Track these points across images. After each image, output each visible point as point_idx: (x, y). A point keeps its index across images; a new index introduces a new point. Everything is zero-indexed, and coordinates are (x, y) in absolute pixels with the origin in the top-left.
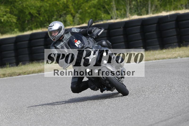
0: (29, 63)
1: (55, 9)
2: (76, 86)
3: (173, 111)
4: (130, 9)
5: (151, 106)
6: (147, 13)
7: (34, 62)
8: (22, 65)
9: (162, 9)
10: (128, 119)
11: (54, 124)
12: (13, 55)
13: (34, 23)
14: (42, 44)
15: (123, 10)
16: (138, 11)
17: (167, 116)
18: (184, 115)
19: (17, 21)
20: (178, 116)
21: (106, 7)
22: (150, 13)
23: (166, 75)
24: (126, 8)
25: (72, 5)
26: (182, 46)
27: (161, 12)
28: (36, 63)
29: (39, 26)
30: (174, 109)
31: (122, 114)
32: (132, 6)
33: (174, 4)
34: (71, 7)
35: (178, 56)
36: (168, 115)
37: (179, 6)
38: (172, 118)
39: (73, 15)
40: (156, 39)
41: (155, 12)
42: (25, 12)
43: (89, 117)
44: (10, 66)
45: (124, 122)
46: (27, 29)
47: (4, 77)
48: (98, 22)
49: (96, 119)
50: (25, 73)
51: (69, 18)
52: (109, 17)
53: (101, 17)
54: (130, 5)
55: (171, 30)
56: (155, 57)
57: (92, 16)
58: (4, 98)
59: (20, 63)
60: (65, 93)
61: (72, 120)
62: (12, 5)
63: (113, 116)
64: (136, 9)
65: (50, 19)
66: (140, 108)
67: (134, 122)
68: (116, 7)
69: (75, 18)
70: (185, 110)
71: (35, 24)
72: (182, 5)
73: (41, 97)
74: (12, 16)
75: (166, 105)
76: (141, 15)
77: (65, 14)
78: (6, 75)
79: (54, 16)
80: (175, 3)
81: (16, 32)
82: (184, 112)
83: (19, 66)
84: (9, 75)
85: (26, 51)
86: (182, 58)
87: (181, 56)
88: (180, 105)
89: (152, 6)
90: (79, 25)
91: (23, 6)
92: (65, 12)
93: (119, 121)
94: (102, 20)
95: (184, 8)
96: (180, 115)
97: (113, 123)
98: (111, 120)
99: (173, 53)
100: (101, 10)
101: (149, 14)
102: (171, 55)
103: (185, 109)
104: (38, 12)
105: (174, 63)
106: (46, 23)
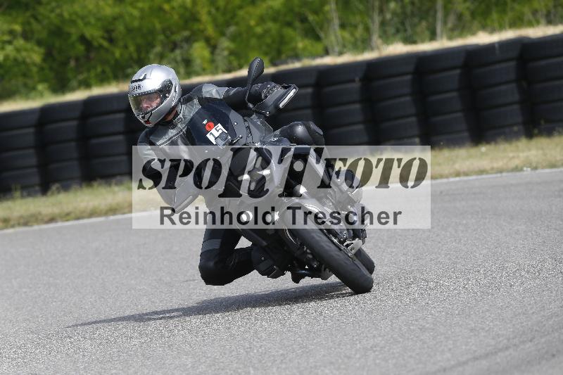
0: (81, 186)
1: (158, 26)
2: (216, 263)
3: (510, 328)
4: (383, 24)
5: (443, 313)
6: (433, 36)
7: (95, 184)
8: (59, 192)
9: (476, 23)
10: (374, 352)
11: (154, 366)
12: (33, 161)
13: (95, 67)
14: (120, 128)
15: (361, 28)
16: (406, 30)
17: (493, 342)
18: (543, 340)
19: (44, 60)
20: (523, 342)
21: (311, 18)
22: (442, 37)
23: (488, 220)
24: (369, 22)
25: (209, 13)
26: (537, 135)
27: (474, 33)
28: (100, 184)
29: (110, 75)
30: (514, 322)
31: (357, 338)
32: (388, 16)
33: (513, 9)
34: (204, 17)
35: (524, 166)
36: (493, 339)
37: (528, 15)
38: (507, 348)
39: (213, 42)
40: (459, 114)
41: (456, 33)
42: (69, 34)
43: (258, 346)
44: (25, 194)
45: (363, 360)
46: (74, 83)
47: (6, 227)
48: (285, 62)
49: (281, 352)
50: (68, 214)
51: (199, 51)
52: (319, 47)
53: (294, 49)
54: (381, 11)
55: (503, 87)
56: (457, 166)
57: (268, 46)
58: (7, 290)
59: (54, 187)
60: (188, 274)
61: (209, 355)
62: (28, 14)
63: (331, 344)
64: (399, 26)
65: (143, 55)
66: (411, 319)
67: (394, 361)
68: (340, 18)
69: (218, 51)
70: (544, 325)
71: (99, 69)
72: (535, 12)
73: (116, 287)
74: (29, 46)
75: (488, 311)
76: (414, 42)
77: (189, 41)
78: (12, 223)
79: (153, 46)
80: (517, 7)
81: (41, 95)
82: (543, 331)
83: (49, 193)
84: (22, 221)
85: (72, 149)
86: (538, 171)
87: (534, 165)
88: (531, 309)
89: (446, 15)
90: (229, 71)
91: (61, 15)
92: (186, 33)
93: (349, 358)
94: (297, 57)
95: (543, 21)
96: (531, 341)
97: (332, 363)
98: (324, 356)
99: (511, 155)
100: (295, 29)
101: (438, 38)
102: (505, 161)
103: (544, 323)
104: (106, 35)
105: (512, 185)
106: (131, 67)
